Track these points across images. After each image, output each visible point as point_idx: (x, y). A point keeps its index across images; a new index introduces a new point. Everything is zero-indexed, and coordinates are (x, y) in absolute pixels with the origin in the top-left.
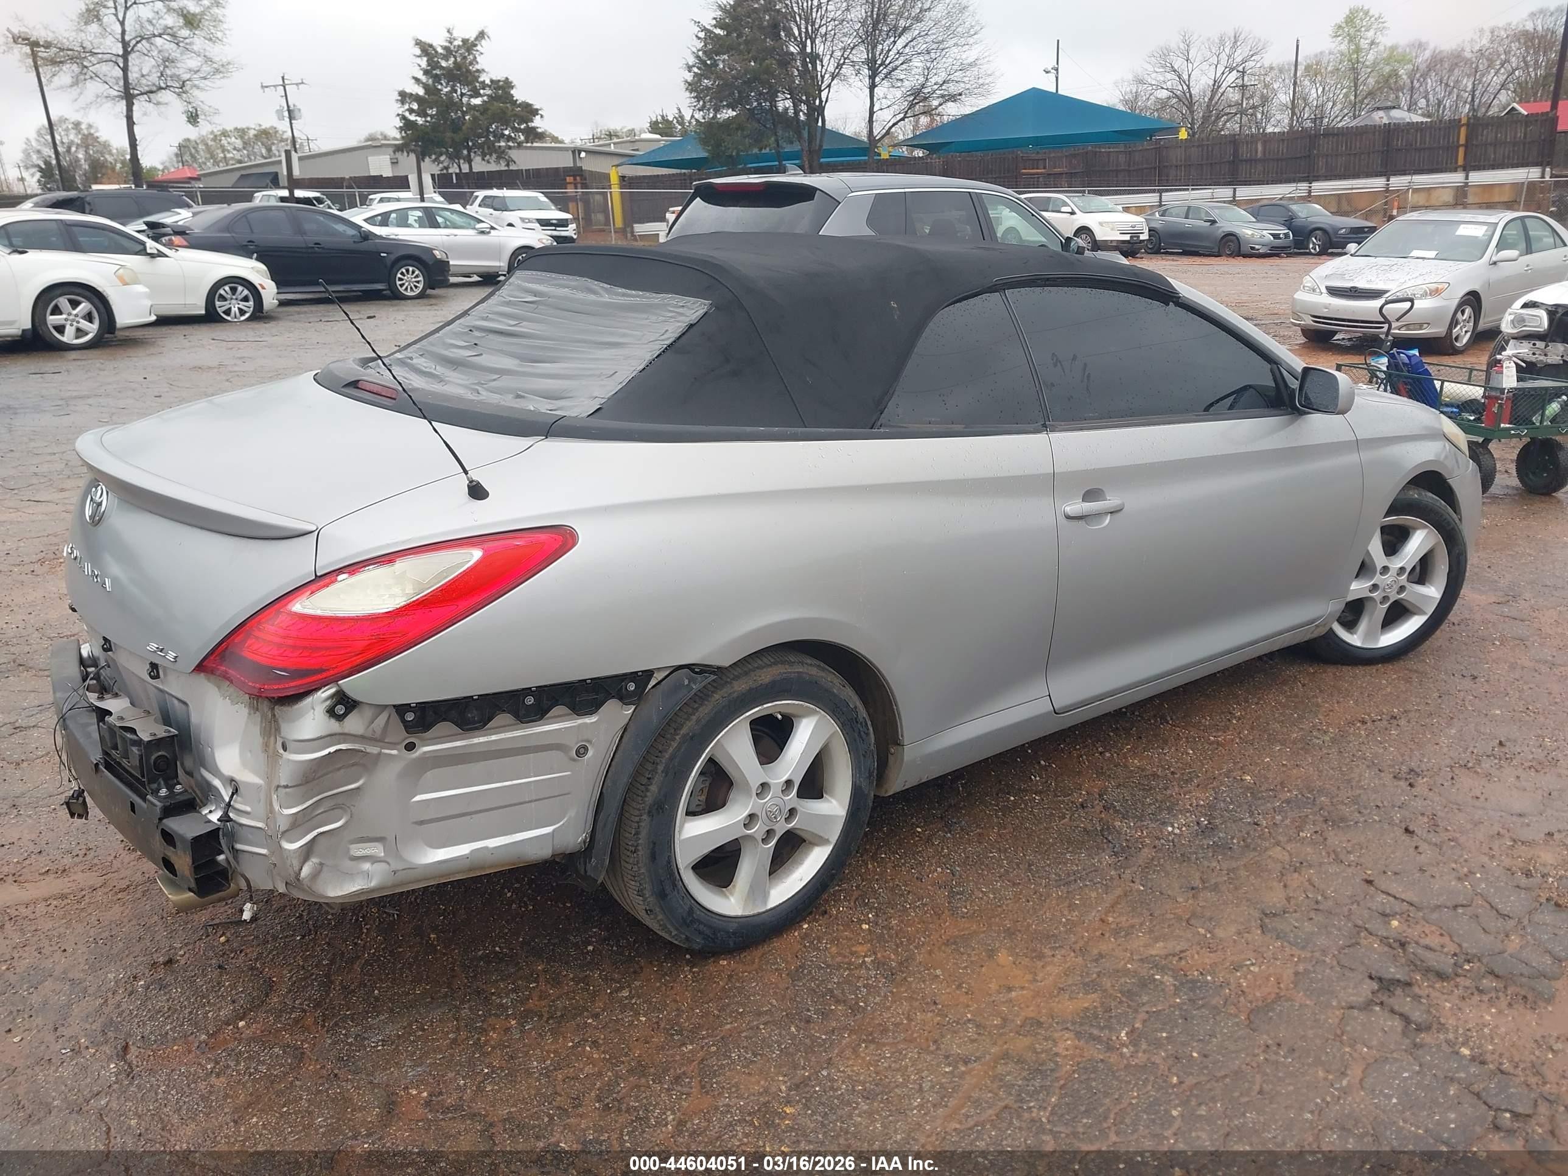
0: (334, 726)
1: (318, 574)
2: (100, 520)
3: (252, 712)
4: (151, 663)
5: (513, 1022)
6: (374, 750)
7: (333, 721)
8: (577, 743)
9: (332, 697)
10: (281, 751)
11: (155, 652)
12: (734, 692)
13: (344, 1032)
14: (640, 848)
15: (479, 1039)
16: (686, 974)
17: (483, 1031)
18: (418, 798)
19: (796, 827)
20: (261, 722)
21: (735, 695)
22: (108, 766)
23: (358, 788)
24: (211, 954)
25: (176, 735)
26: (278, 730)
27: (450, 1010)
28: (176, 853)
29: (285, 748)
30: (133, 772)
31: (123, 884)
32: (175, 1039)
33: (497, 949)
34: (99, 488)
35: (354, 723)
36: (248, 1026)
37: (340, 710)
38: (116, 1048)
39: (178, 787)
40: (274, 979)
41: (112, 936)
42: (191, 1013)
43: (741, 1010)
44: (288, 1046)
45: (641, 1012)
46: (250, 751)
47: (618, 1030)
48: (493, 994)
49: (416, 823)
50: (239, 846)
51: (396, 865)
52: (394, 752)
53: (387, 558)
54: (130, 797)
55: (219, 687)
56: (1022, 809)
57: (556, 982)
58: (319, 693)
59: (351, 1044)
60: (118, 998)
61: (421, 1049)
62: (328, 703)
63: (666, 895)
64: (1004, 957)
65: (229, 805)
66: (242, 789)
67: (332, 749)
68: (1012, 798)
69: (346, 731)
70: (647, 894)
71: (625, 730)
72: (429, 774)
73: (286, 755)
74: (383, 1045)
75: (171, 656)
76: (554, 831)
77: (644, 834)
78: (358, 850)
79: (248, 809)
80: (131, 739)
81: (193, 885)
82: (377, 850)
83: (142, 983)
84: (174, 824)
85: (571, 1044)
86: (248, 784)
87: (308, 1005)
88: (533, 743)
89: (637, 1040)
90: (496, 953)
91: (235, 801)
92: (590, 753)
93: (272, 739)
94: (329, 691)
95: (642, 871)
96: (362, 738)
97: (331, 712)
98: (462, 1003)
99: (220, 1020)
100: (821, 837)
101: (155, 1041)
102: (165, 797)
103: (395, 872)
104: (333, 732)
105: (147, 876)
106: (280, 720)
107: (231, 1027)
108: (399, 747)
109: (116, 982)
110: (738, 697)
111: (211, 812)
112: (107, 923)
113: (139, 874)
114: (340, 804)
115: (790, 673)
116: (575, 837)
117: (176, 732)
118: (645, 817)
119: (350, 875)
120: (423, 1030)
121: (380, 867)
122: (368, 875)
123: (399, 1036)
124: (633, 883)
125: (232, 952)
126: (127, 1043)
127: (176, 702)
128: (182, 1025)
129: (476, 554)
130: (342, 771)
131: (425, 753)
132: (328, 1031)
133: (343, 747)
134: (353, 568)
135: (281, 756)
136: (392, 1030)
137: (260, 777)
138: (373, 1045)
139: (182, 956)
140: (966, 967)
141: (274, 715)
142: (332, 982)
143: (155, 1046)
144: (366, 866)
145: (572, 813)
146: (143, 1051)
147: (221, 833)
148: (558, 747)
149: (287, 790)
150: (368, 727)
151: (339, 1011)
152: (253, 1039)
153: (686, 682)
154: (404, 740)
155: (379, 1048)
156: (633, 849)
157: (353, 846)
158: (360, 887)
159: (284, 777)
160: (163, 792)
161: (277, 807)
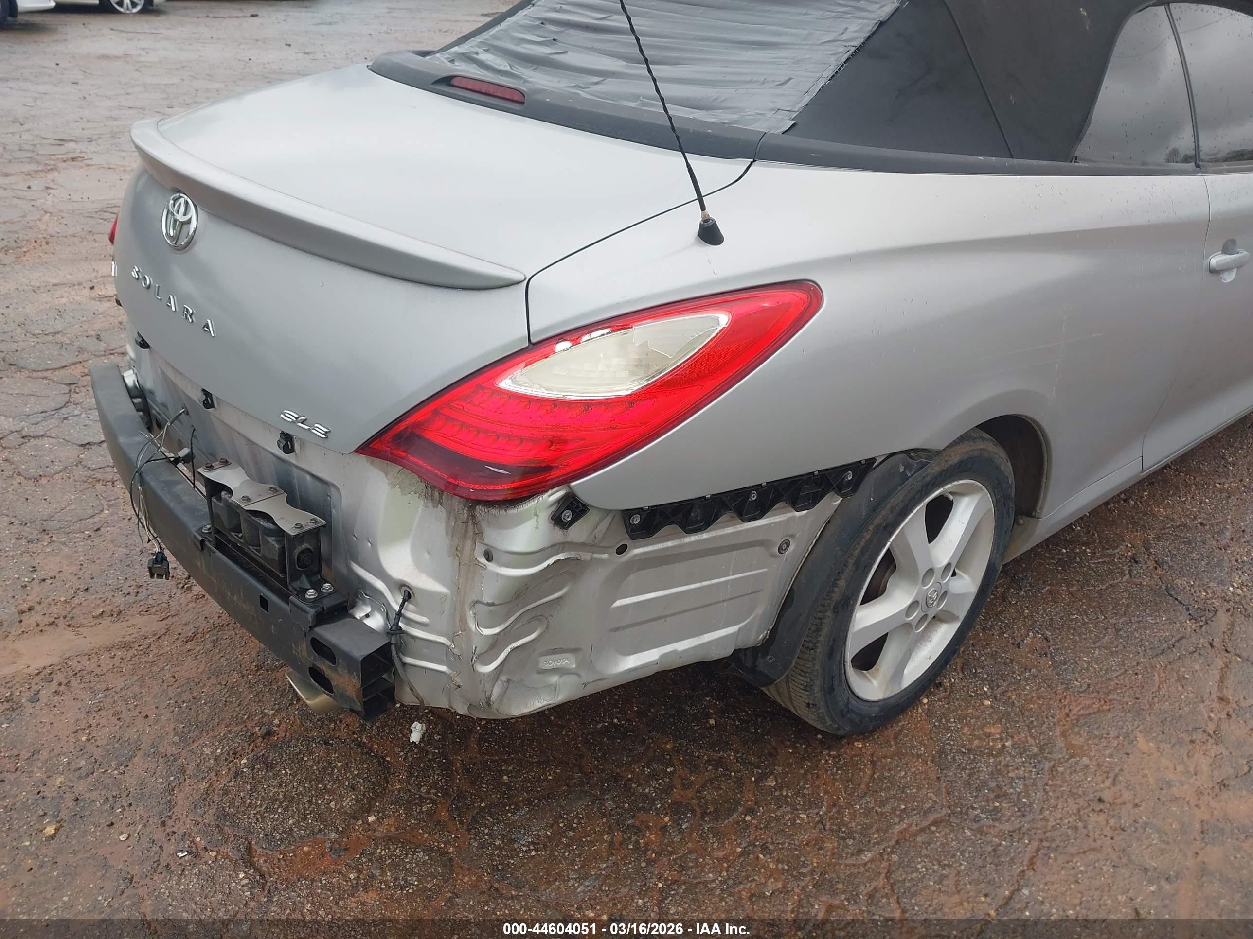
0: (558, 534)
1: (533, 340)
2: (188, 244)
3: (430, 504)
4: (283, 433)
5: (667, 819)
6: (586, 556)
7: (557, 529)
8: (782, 539)
9: (559, 501)
10: (483, 560)
11: (293, 422)
12: (927, 475)
13: (486, 831)
14: (819, 645)
15: (637, 842)
16: (826, 759)
17: (638, 831)
18: (618, 603)
19: (944, 609)
20: (448, 518)
21: (928, 479)
22: (220, 546)
23: (560, 598)
24: (309, 724)
25: (324, 526)
26: (479, 534)
27: (593, 803)
28: (336, 670)
29: (489, 557)
30: (267, 566)
31: (189, 631)
32: (302, 837)
33: (616, 721)
34: (182, 201)
35: (579, 531)
36: (379, 820)
37: (568, 516)
38: (239, 850)
39: (327, 585)
40: (388, 759)
41: (194, 698)
42: (310, 802)
43: (903, 807)
44: (432, 850)
45: (798, 807)
46: (429, 552)
47: (783, 830)
48: (630, 780)
49: (611, 630)
50: (409, 660)
51: (587, 677)
52: (605, 556)
53: (619, 323)
54: (261, 591)
55: (386, 474)
56: (1078, 563)
57: (692, 765)
58: (545, 496)
59: (499, 848)
60: (224, 781)
61: (579, 856)
62: (554, 508)
63: (834, 690)
64: (1142, 743)
65: (399, 614)
66: (418, 597)
67: (551, 561)
68: (1064, 551)
69: (569, 539)
70: (816, 689)
71: (829, 523)
72: (632, 577)
73: (491, 566)
74: (537, 850)
75: (320, 430)
76: (740, 629)
77: (825, 630)
78: (547, 663)
79: (424, 619)
80: (265, 528)
81: (359, 707)
82: (568, 661)
83: (245, 761)
84: (331, 634)
85: (739, 850)
86: (424, 592)
87: (436, 794)
88: (742, 540)
89: (807, 844)
90: (615, 725)
91: (406, 610)
92: (791, 548)
93: (469, 543)
94: (555, 495)
95: (817, 667)
96: (582, 546)
97: (557, 520)
98: (603, 792)
99: (346, 812)
100: (954, 615)
101: (281, 840)
102: (315, 600)
103: (585, 685)
104: (557, 542)
105: (211, 621)
106: (484, 525)
107: (360, 822)
108: (611, 550)
109: (215, 759)
110: (930, 481)
111: (367, 616)
112: (184, 681)
113: (202, 619)
114: (537, 616)
115: (973, 450)
116: (757, 636)
117: (324, 522)
118: (829, 614)
119: (535, 691)
120: (573, 829)
121: (571, 679)
122: (555, 688)
123: (548, 837)
124: (802, 678)
125: (330, 722)
126: (249, 843)
127: (308, 477)
128: (305, 819)
129: (723, 319)
130: (551, 581)
131: (636, 555)
132: (469, 830)
133: (561, 557)
134: (574, 334)
135: (484, 568)
136: (541, 829)
137: (444, 584)
138: (524, 849)
139: (279, 726)
140: (1111, 756)
141: (474, 516)
142: (451, 763)
143: (282, 847)
144: (554, 679)
145: (759, 611)
146: (270, 853)
147: (393, 648)
148: (761, 543)
149: (491, 608)
150: (591, 533)
151: (473, 803)
152: (389, 840)
153: (902, 469)
154: (617, 544)
155: (533, 853)
156: (811, 645)
157: (543, 659)
158: (546, 703)
159: (489, 592)
160: (311, 594)
161: (473, 626)
